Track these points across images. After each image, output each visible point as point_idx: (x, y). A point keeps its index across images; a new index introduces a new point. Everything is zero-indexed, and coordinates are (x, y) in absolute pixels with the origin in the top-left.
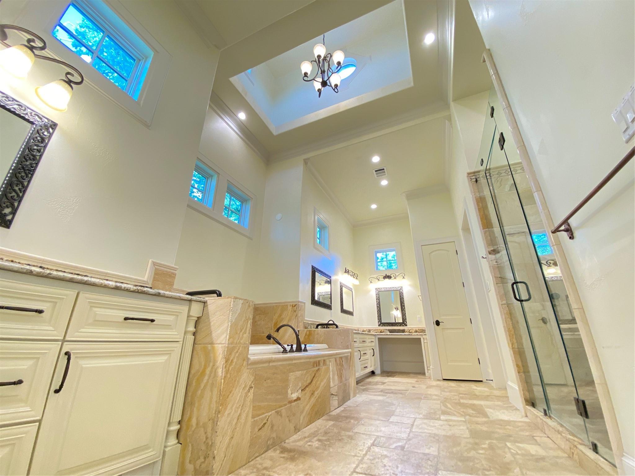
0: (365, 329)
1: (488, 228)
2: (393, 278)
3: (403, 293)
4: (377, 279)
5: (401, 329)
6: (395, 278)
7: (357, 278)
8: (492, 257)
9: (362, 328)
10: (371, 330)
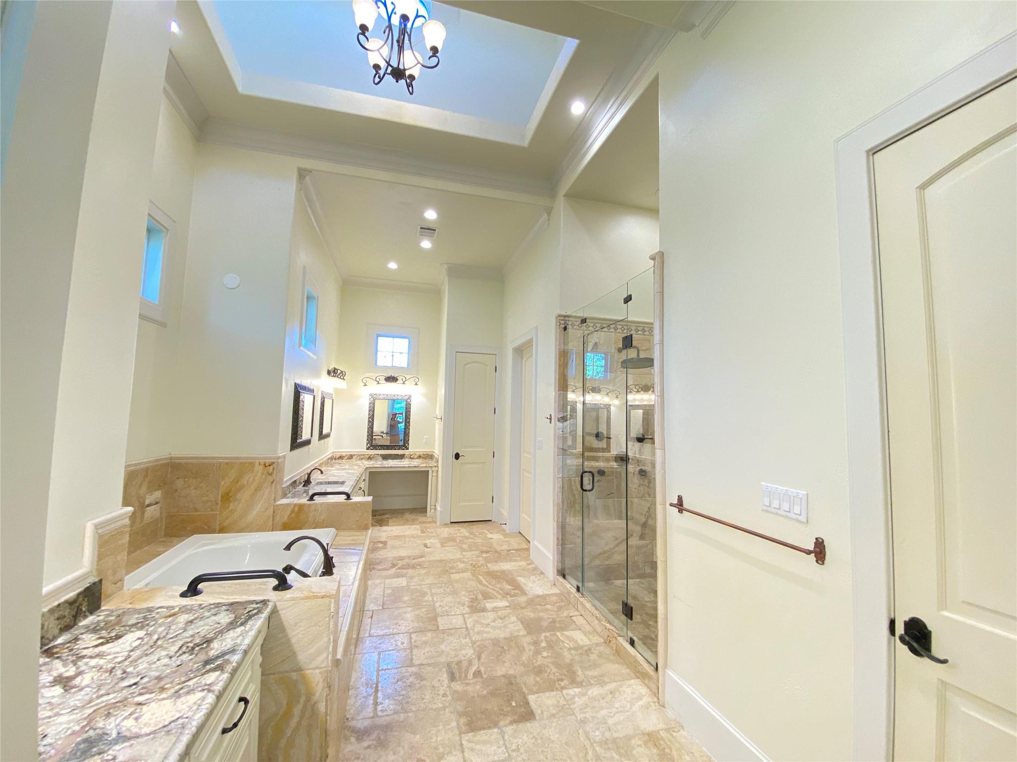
0: (344, 454)
1: (563, 390)
2: (400, 381)
3: (410, 405)
4: (376, 381)
5: (399, 453)
6: (404, 383)
7: (343, 379)
8: (560, 425)
9: (339, 452)
10: (354, 455)
